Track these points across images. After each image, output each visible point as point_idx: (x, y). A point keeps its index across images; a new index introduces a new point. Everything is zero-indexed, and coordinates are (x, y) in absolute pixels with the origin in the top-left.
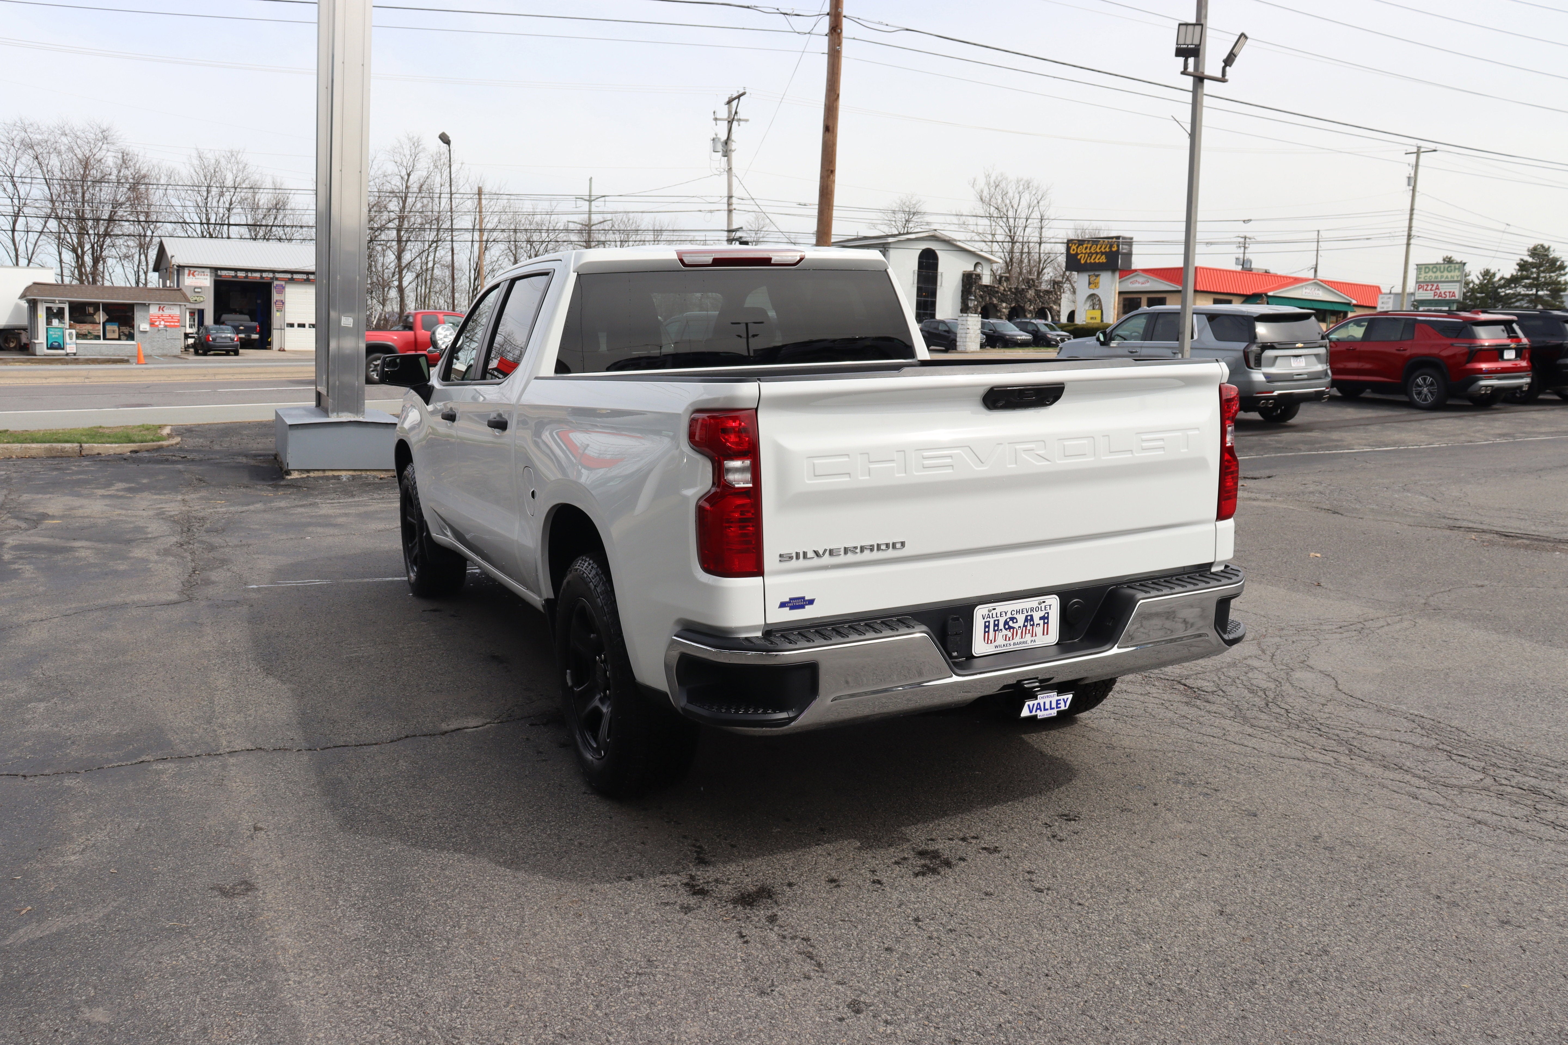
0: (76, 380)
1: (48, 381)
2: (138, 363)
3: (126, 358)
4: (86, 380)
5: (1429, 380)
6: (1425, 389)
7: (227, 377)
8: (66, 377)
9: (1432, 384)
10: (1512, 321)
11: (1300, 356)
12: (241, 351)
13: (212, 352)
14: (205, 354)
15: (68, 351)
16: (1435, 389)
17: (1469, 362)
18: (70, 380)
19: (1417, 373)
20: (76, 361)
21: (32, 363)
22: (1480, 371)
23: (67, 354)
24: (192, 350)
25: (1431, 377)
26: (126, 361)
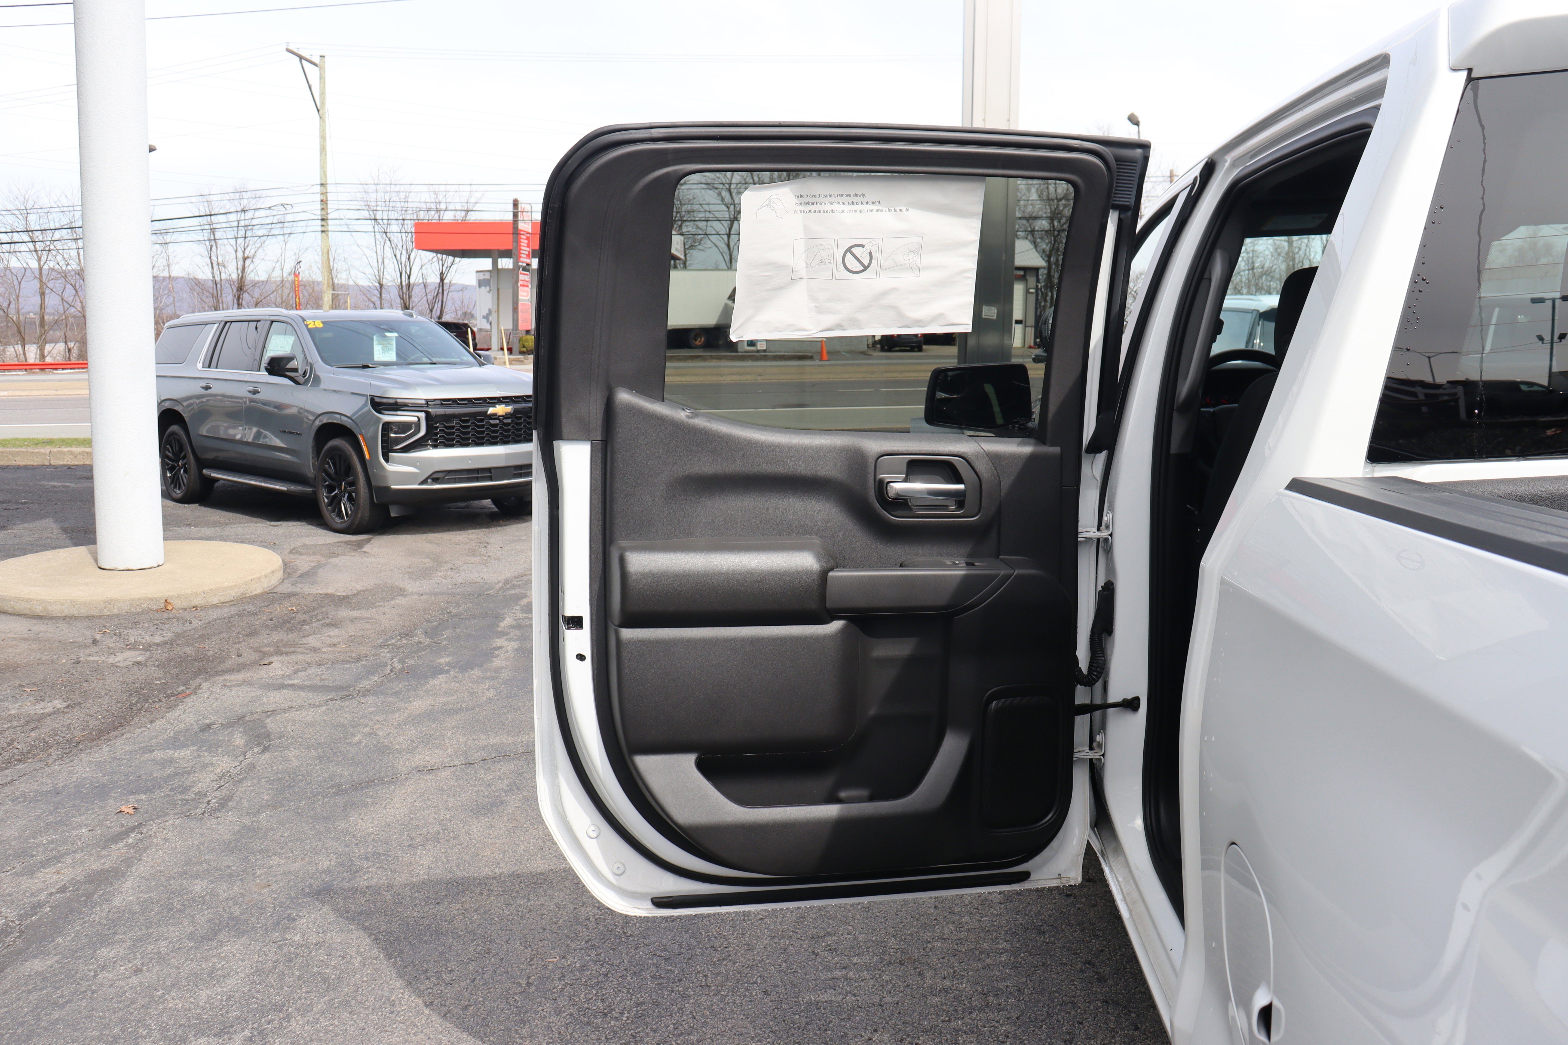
0: (749, 377)
1: (723, 378)
2: (821, 360)
3: (810, 354)
4: (759, 378)
7: (895, 375)
8: (741, 374)
12: (924, 347)
13: (897, 349)
14: (890, 350)
15: (759, 348)
18: (743, 378)
20: (765, 358)
21: (727, 360)
23: (758, 351)
24: (879, 346)
26: (811, 358)
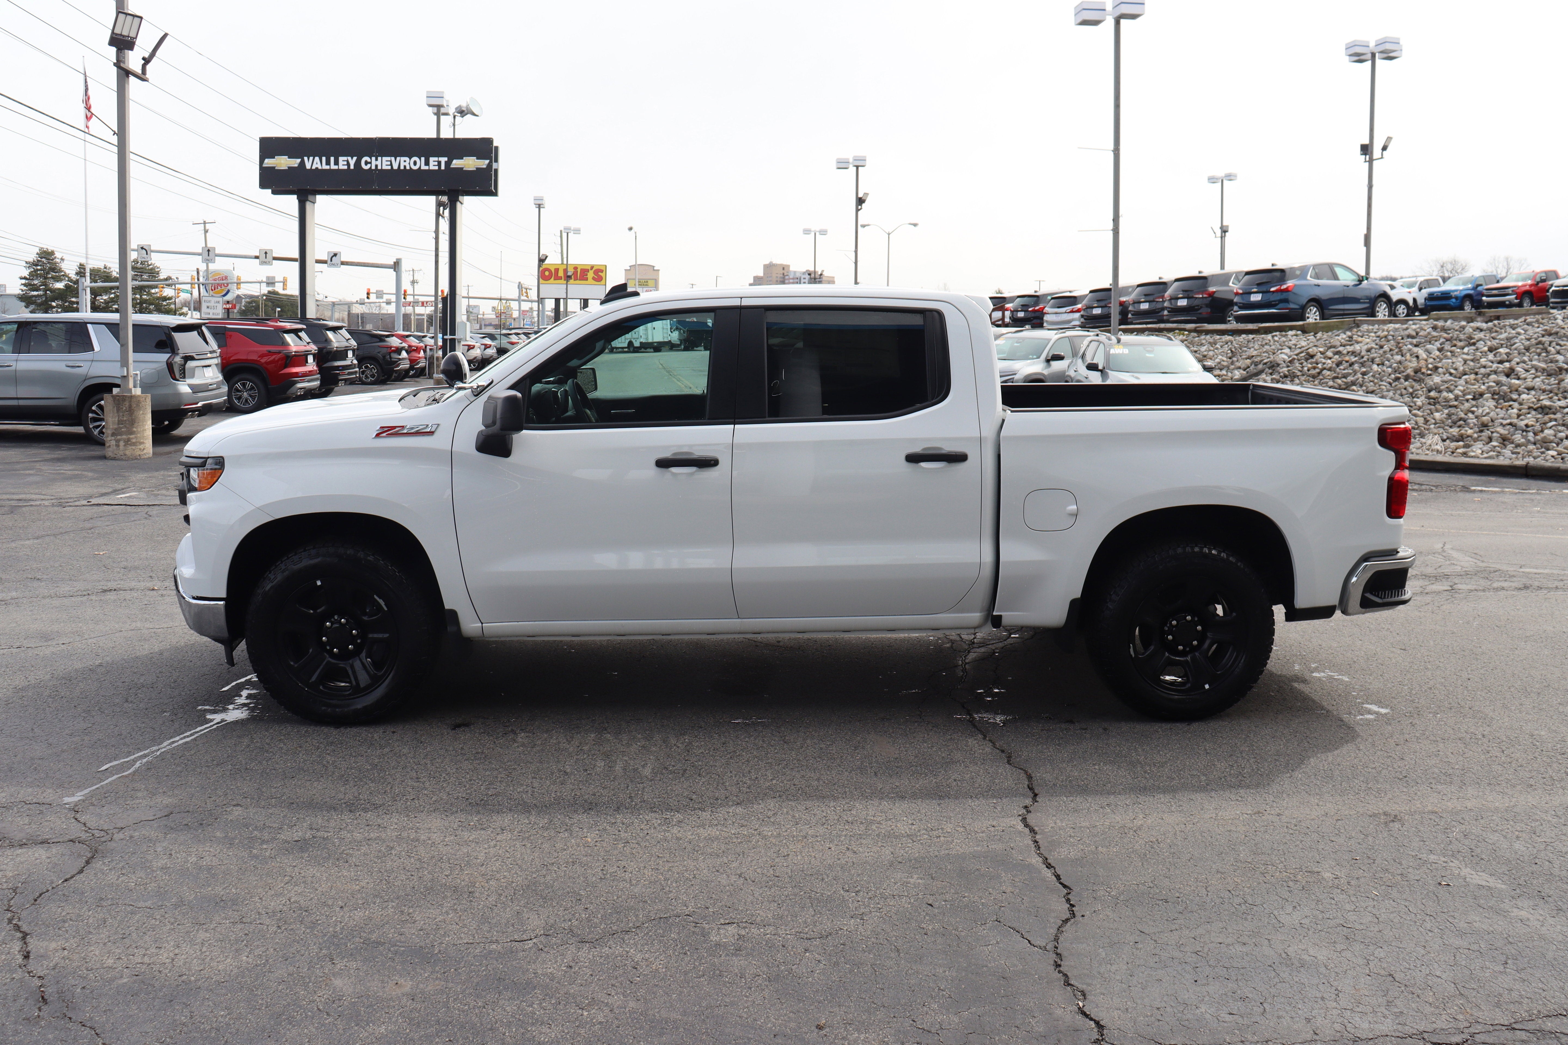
5: (249, 384)
6: (245, 394)
9: (252, 388)
10: (301, 330)
11: (209, 366)
16: (255, 393)
17: (286, 366)
19: (236, 379)
22: (296, 375)
25: (250, 381)
